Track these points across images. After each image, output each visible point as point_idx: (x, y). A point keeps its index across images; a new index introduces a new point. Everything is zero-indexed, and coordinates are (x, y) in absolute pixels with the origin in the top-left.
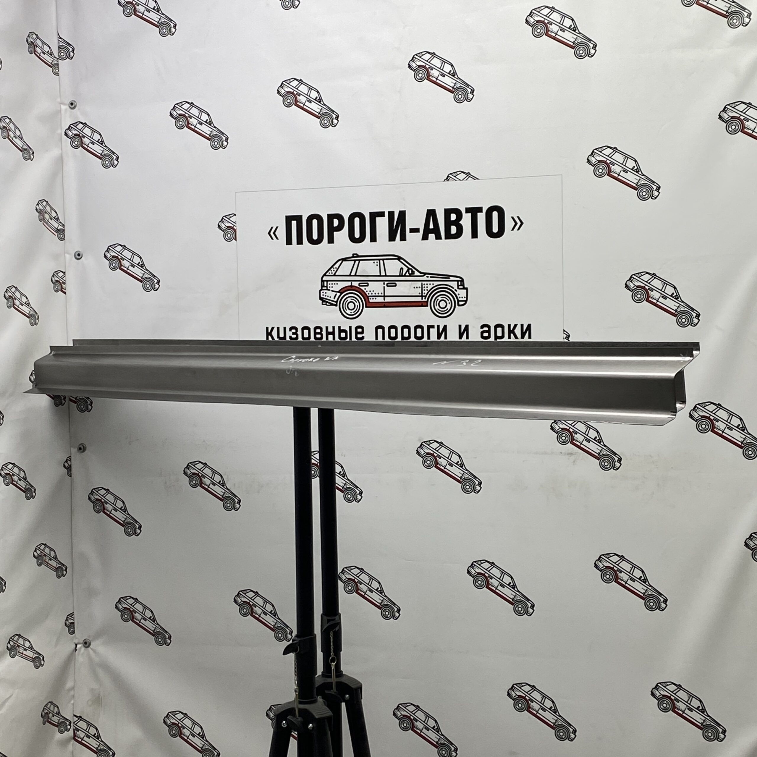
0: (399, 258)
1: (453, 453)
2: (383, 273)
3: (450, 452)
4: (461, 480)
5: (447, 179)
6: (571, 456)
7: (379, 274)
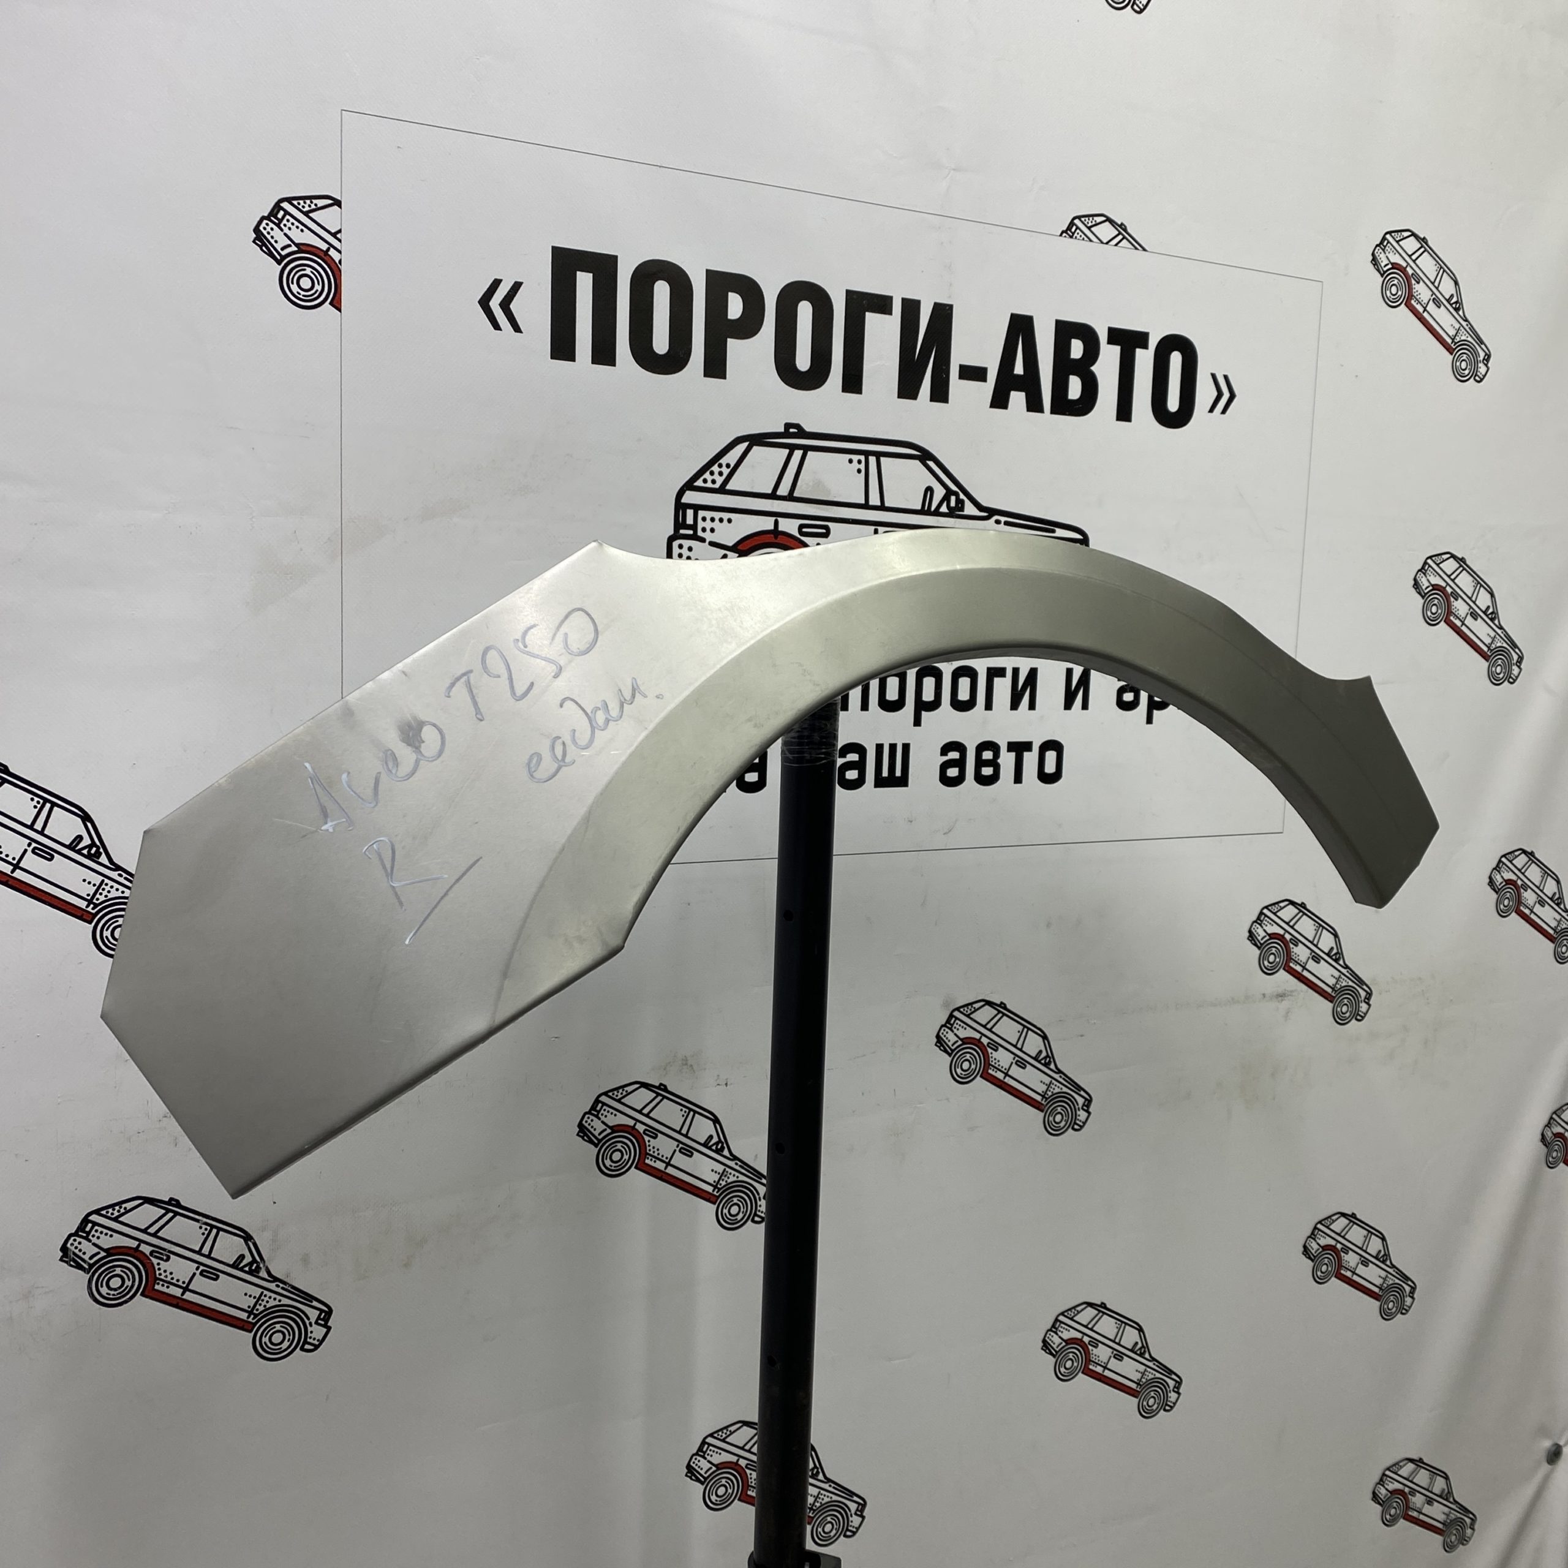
0: (925, 456)
1: (1029, 1029)
2: (874, 500)
3: (1022, 1027)
4: (1043, 1102)
5: (1069, 231)
6: (1282, 1000)
7: (863, 501)
